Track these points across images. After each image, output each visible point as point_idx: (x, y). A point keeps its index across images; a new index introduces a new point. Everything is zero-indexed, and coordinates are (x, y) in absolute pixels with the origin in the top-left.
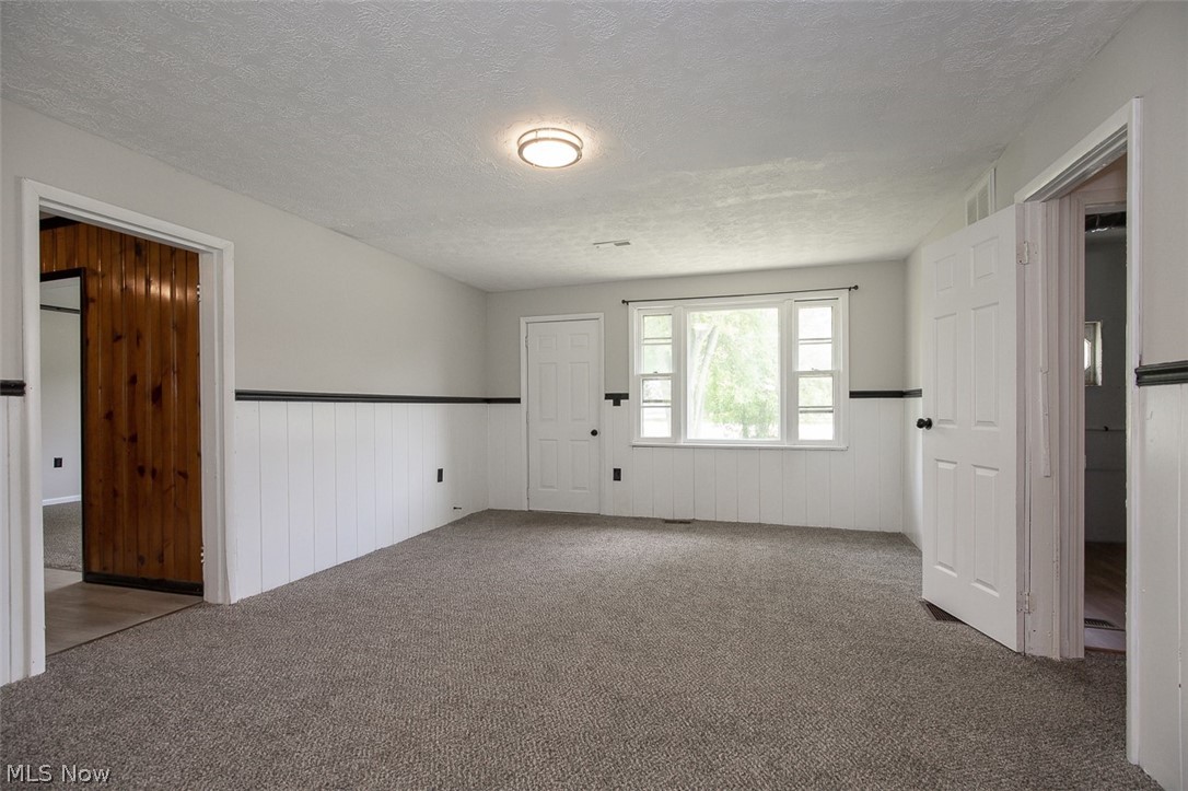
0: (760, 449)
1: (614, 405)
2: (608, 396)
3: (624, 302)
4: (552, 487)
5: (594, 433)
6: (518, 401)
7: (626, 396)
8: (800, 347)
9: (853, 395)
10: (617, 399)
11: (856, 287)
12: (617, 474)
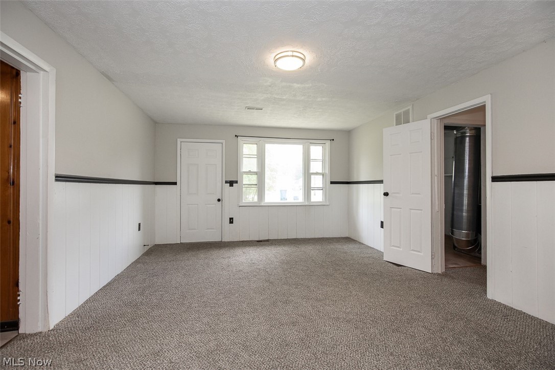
0: (297, 206)
1: (230, 186)
2: (226, 182)
3: (236, 136)
4: (194, 229)
5: (219, 200)
6: (175, 183)
7: (236, 182)
8: (311, 162)
9: (332, 183)
10: (231, 183)
11: (333, 140)
12: (231, 221)
